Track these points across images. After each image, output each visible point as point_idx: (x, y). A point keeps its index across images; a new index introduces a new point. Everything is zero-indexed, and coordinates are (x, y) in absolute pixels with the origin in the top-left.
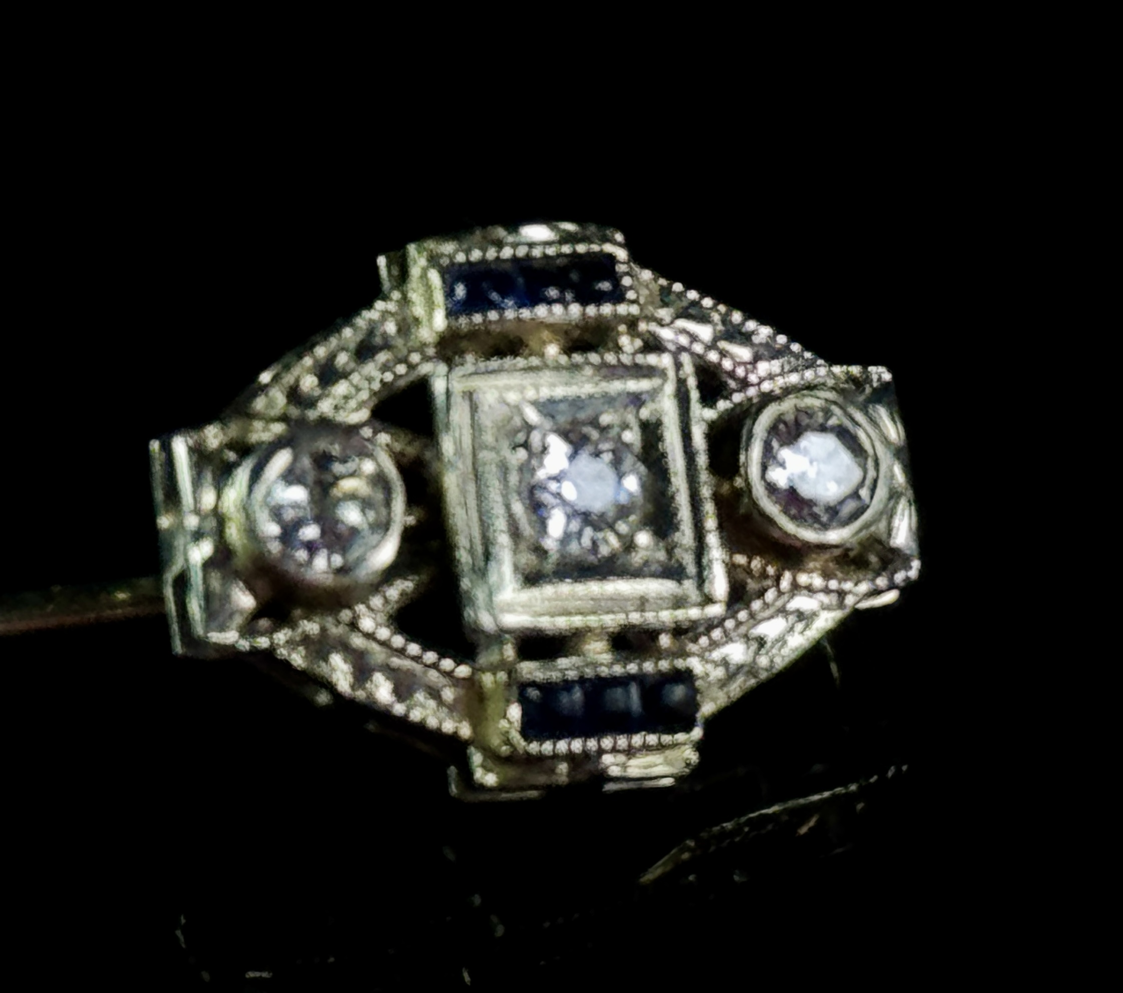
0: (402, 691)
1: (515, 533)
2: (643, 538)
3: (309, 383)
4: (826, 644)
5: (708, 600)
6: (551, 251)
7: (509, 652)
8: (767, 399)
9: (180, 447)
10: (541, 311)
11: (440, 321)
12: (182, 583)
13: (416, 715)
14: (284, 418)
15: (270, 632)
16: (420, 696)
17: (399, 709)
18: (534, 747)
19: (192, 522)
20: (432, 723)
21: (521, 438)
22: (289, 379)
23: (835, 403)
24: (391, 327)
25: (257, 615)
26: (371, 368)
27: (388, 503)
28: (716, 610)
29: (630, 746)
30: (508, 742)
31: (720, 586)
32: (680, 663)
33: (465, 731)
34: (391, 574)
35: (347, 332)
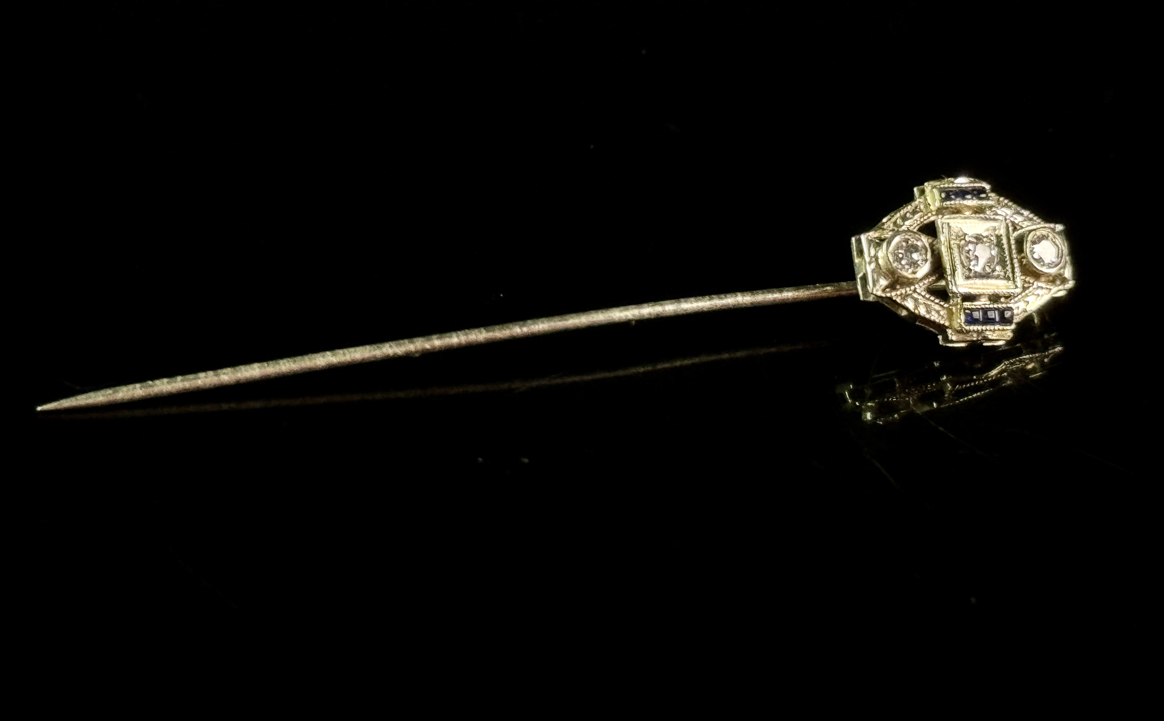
0: (928, 312)
1: (962, 263)
2: (998, 268)
3: (899, 221)
4: (1034, 314)
5: (1017, 287)
6: (967, 185)
7: (959, 300)
8: (1030, 231)
9: (863, 237)
10: (965, 202)
11: (938, 204)
12: (864, 279)
13: (932, 318)
14: (893, 230)
15: (890, 292)
16: (933, 313)
17: (927, 316)
18: (967, 328)
19: (867, 259)
20: (937, 321)
21: (963, 237)
22: (893, 220)
23: (1050, 232)
24: (922, 207)
25: (887, 287)
26: (917, 216)
27: (926, 254)
28: (1018, 290)
29: (994, 329)
30: (961, 326)
31: (1019, 283)
32: (1009, 305)
33: (947, 324)
34: (926, 276)
35: (909, 207)
